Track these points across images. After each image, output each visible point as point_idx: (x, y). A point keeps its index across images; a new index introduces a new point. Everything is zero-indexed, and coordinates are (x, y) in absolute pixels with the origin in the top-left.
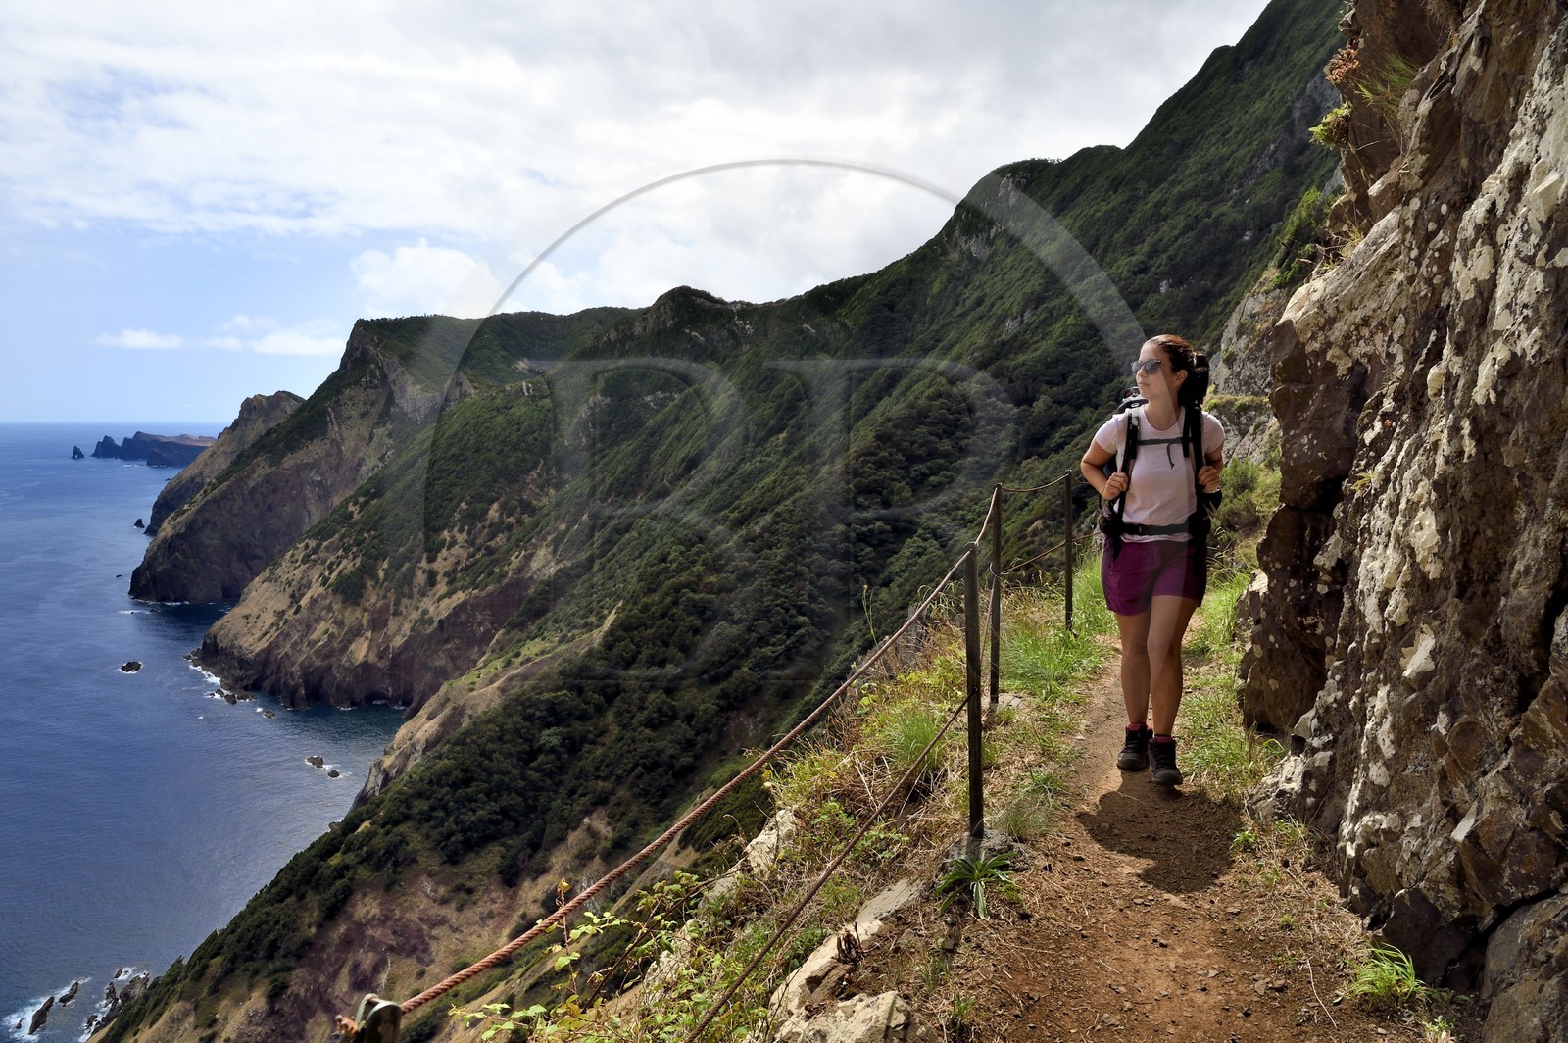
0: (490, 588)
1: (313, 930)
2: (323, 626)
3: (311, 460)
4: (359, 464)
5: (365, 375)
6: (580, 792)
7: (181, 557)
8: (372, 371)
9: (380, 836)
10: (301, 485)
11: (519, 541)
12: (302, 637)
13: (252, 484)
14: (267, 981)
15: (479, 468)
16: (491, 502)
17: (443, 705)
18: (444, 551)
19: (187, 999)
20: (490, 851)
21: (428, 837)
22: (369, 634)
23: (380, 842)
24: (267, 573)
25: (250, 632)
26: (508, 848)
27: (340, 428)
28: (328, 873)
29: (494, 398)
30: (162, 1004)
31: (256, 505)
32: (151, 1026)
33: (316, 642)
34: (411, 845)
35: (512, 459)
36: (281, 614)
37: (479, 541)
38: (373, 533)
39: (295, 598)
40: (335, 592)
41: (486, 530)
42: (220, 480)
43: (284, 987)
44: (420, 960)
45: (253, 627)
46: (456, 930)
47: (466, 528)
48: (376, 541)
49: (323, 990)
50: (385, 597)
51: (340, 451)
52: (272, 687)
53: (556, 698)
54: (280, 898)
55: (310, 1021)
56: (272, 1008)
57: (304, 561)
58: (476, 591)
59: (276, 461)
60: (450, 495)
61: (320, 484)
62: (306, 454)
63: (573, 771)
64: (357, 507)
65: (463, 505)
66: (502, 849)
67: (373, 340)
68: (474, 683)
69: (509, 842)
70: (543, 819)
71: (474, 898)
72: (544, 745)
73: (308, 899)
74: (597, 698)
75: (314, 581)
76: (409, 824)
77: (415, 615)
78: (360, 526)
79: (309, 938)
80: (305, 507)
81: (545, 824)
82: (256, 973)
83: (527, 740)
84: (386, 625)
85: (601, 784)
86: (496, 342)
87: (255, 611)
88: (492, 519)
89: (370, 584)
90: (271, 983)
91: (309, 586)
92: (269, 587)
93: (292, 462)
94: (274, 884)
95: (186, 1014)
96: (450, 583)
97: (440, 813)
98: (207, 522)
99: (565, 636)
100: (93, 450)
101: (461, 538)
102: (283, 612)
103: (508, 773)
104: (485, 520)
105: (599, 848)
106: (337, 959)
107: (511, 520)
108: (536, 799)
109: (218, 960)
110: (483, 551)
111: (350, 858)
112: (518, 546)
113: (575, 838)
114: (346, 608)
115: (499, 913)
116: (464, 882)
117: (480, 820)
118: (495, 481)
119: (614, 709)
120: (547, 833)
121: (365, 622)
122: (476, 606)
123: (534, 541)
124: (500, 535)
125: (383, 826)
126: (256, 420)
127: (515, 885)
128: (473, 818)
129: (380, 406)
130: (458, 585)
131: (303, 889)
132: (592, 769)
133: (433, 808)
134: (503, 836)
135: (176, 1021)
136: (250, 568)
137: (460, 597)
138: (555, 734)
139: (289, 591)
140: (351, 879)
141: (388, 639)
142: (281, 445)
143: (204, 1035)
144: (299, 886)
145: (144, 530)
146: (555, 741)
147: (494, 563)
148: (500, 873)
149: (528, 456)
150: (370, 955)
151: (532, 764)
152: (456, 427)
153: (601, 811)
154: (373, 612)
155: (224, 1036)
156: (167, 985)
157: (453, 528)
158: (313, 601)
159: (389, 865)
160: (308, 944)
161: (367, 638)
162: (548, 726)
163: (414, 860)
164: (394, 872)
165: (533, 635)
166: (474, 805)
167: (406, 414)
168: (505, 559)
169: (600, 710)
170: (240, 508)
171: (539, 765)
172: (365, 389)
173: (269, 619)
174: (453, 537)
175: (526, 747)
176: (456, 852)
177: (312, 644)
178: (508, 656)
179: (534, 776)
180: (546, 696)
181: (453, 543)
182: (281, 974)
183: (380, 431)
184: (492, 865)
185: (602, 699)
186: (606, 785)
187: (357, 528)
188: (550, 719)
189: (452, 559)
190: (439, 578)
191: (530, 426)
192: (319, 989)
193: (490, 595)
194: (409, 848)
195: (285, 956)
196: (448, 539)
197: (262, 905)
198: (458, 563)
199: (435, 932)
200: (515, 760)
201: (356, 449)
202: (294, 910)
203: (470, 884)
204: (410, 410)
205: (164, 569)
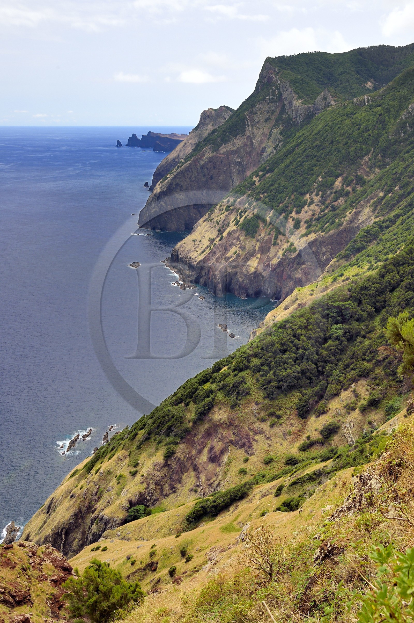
0: (332, 232)
1: (191, 424)
2: (234, 249)
3: (235, 149)
4: (263, 151)
5: (269, 94)
6: (351, 367)
7: (164, 205)
8: (273, 92)
9: (231, 377)
10: (229, 164)
11: (353, 202)
12: (222, 255)
13: (202, 163)
14: (165, 448)
15: (332, 154)
16: (337, 177)
17: (294, 302)
18: (306, 207)
19: (127, 449)
20: (293, 395)
21: (258, 381)
22: (259, 256)
23: (231, 380)
24: (207, 216)
25: (195, 250)
26: (304, 395)
27: (253, 129)
28: (202, 393)
29: (345, 107)
30: (115, 449)
31: (204, 176)
32: (108, 461)
33: (229, 258)
34: (248, 384)
35: (352, 149)
36: (212, 240)
37: (327, 202)
38: (266, 194)
39: (220, 232)
40: (242, 229)
41: (333, 195)
42: (186, 159)
43: (173, 453)
44: (246, 452)
45: (198, 247)
46: (268, 438)
47: (320, 193)
48: (267, 199)
49: (193, 458)
50: (269, 234)
51: (252, 143)
52: (205, 282)
53: (343, 305)
54: (177, 403)
55: (185, 474)
56: (166, 463)
57: (226, 210)
58: (323, 234)
59: (215, 149)
60: (312, 172)
61: (240, 164)
62: (233, 144)
63: (349, 353)
64: (258, 178)
65: (320, 179)
66: (300, 395)
67: (275, 71)
68: (313, 291)
69: (305, 391)
70: (327, 380)
71: (281, 422)
72: (333, 334)
73: (190, 406)
74: (370, 308)
75: (231, 222)
76: (248, 372)
77: (286, 246)
78: (259, 190)
79: (188, 428)
80: (231, 177)
81: (328, 384)
82: (160, 442)
83: (322, 330)
84: (269, 251)
85: (365, 363)
86: (353, 69)
87: (199, 238)
88: (337, 187)
89: (261, 225)
90: (167, 449)
91: (228, 225)
92: (207, 225)
93: (224, 150)
94: (175, 395)
95: (125, 457)
96: (308, 227)
97: (266, 368)
98: (177, 185)
99: (372, 266)
100: (127, 141)
101: (317, 199)
102: (214, 239)
103: (308, 349)
104: (332, 188)
105: (359, 404)
106: (202, 443)
107: (349, 188)
108: (324, 367)
109: (143, 431)
110: (330, 208)
111: (214, 387)
112: (351, 206)
113: (345, 395)
114: (246, 239)
115: (294, 433)
116: (275, 411)
117: (288, 376)
118: (341, 163)
119: (380, 317)
120: (328, 389)
121: (257, 248)
122: (322, 243)
123: (362, 203)
124: (341, 198)
125: (234, 371)
126: (208, 124)
127: (306, 418)
128: (284, 373)
129: (276, 114)
130: (312, 229)
131: (188, 400)
132: (361, 354)
133: (262, 365)
134: (301, 387)
135: (120, 460)
136: (200, 213)
137: (313, 236)
138: (340, 328)
139: (218, 227)
140: (213, 399)
141: (269, 259)
142: (219, 139)
143: (132, 471)
144: (186, 398)
145: (149, 189)
146: (340, 333)
147: (336, 216)
148: (297, 409)
149: (364, 147)
150: (220, 443)
151: (324, 346)
152: (320, 127)
153: (363, 382)
154: (262, 243)
155: (141, 473)
156: (119, 440)
157: (312, 192)
158: (230, 234)
159: (234, 394)
160: (187, 431)
161: (257, 258)
162: (337, 323)
163: (248, 393)
164: (237, 399)
165: (352, 263)
166: (286, 366)
167: (291, 119)
168: (343, 214)
169: (371, 317)
170: (196, 177)
171: (328, 346)
172: (268, 104)
173: (206, 243)
174: (312, 199)
175: (322, 334)
176: (272, 393)
177: (227, 259)
178: (336, 275)
179: (324, 353)
180: (337, 304)
181: (312, 202)
182: (172, 445)
183: (276, 130)
184: (293, 403)
185: (373, 309)
186: (369, 365)
187: (257, 191)
188: (339, 318)
189: (310, 213)
190: (302, 224)
191: (367, 126)
192: (191, 457)
193: (331, 236)
194: (246, 386)
195: (175, 436)
196: (309, 200)
197: (167, 405)
198: (313, 215)
199: (256, 437)
200: (313, 342)
201: (261, 142)
202: (182, 411)
203: (279, 413)
204: (294, 116)
205: (155, 211)
